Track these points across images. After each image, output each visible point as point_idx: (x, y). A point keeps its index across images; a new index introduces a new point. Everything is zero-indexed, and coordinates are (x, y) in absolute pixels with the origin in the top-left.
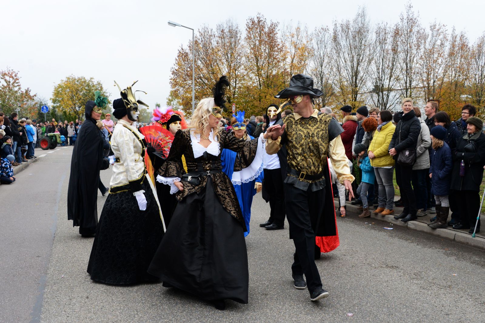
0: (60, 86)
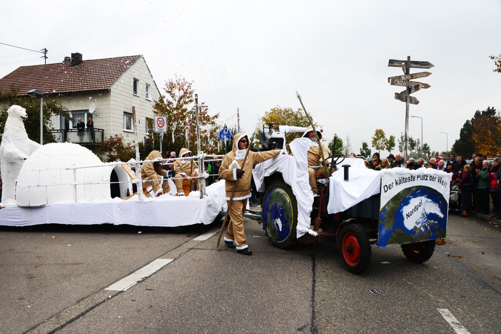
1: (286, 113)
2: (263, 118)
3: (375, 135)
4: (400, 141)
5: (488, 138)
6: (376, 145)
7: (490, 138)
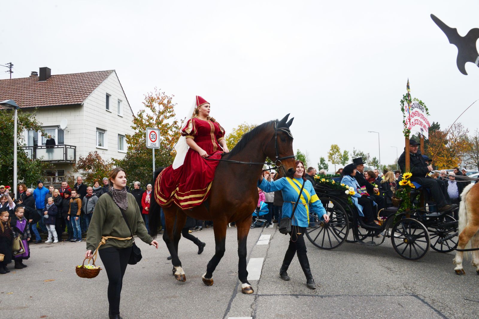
3: (331, 150)
4: (353, 156)
5: (444, 150)
6: (332, 159)
7: (445, 151)
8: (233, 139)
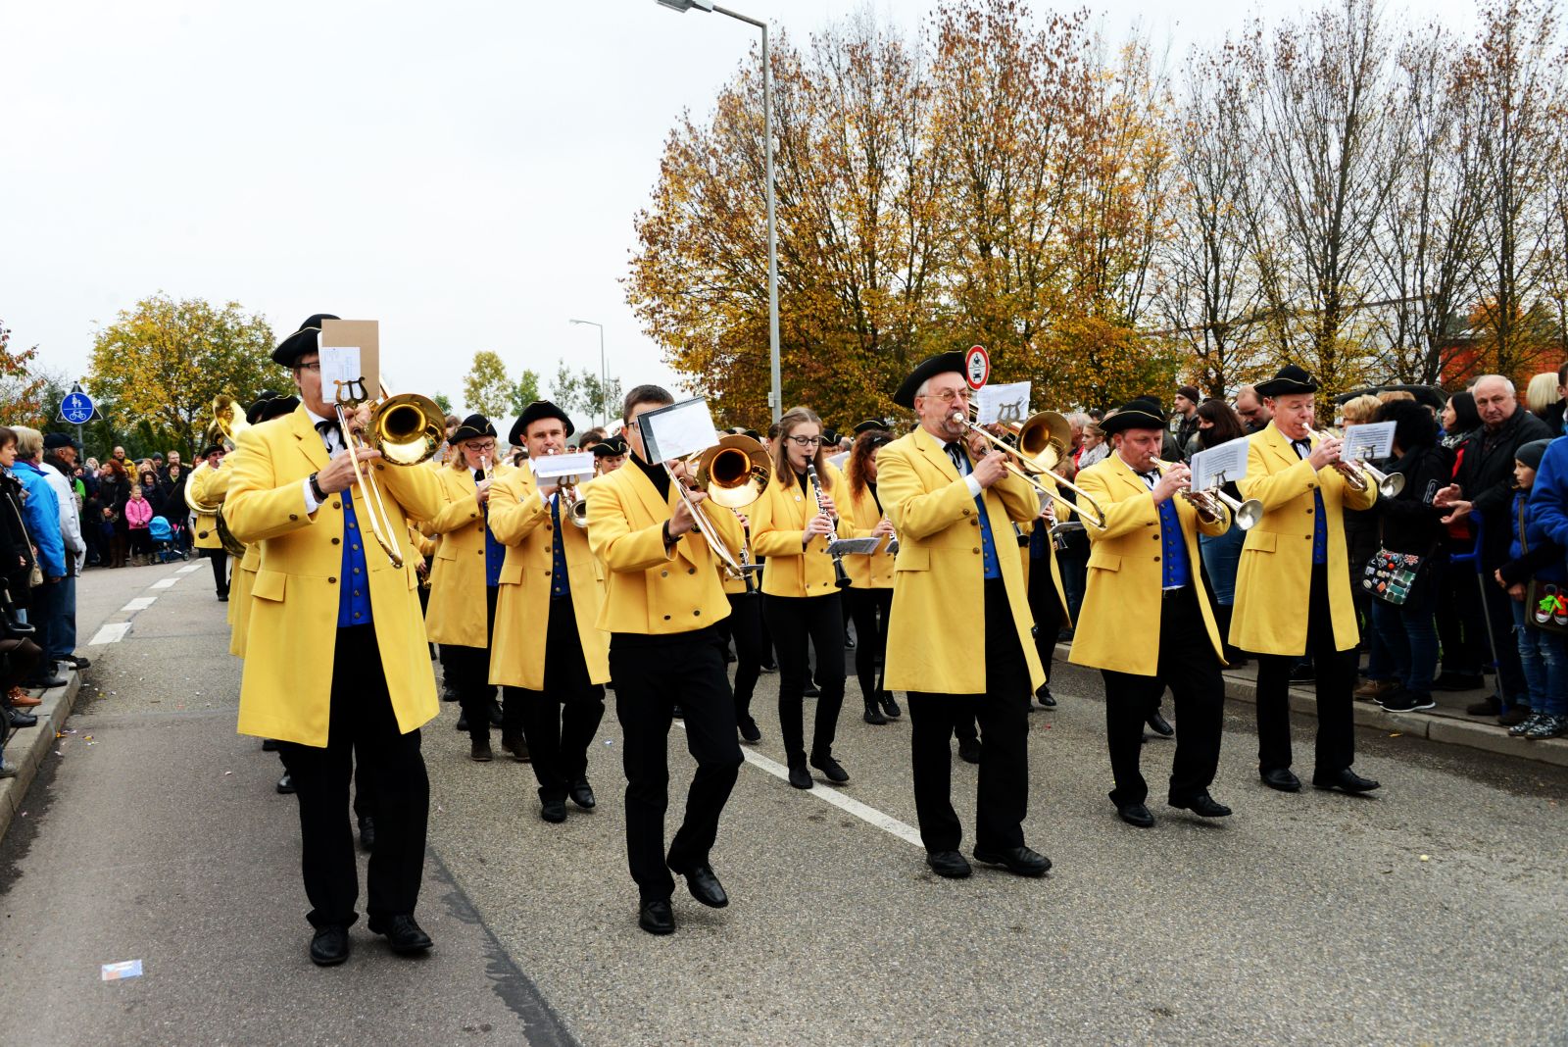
0: (116, 335)
1: (187, 316)
2: (111, 329)
3: (474, 370)
4: (558, 388)
6: (477, 402)
8: (120, 344)
